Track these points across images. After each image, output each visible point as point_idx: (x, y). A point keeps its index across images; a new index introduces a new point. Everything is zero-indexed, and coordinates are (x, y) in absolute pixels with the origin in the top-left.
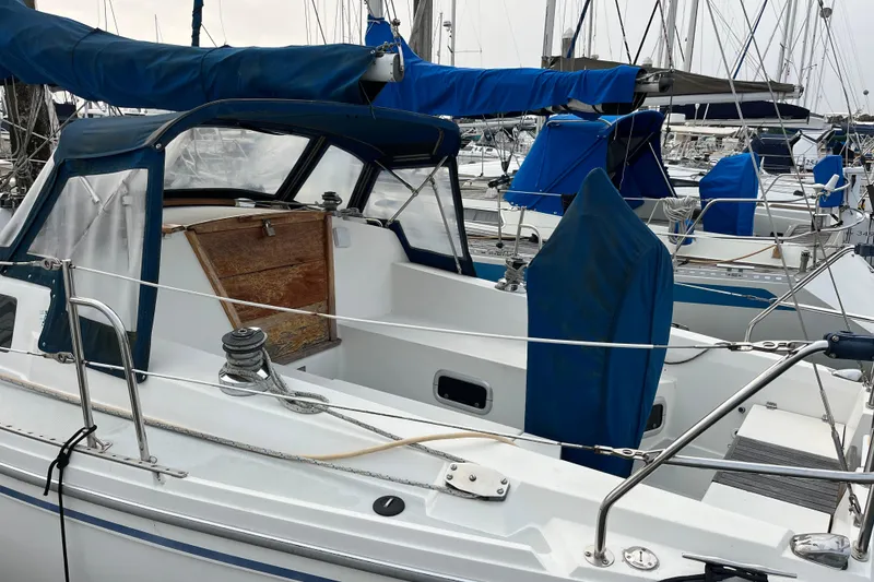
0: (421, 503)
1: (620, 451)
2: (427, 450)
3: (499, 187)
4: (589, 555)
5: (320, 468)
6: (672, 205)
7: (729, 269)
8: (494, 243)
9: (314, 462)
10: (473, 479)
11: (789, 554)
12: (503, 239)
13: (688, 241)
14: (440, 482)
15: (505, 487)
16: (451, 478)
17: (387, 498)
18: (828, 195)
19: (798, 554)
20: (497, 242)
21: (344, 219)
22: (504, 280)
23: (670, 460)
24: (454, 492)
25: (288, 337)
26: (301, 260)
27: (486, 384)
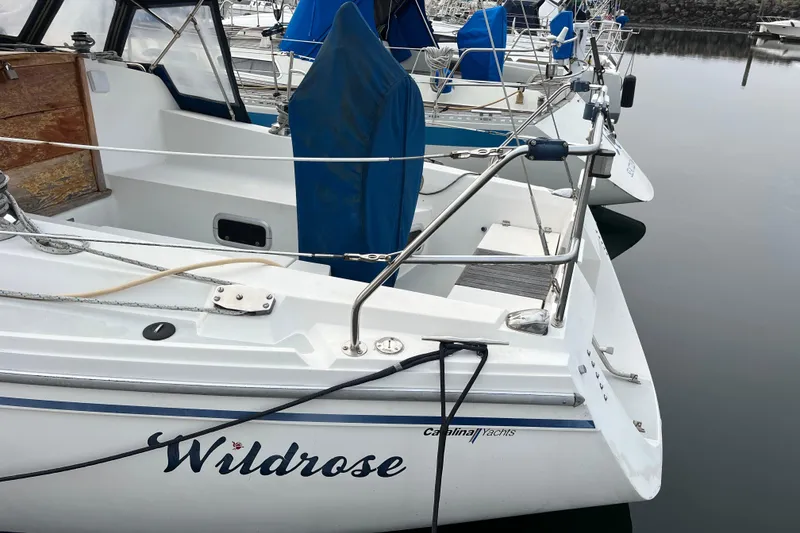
0: (192, 326)
1: (366, 256)
2: (194, 278)
3: (274, 37)
4: (346, 349)
5: (85, 305)
6: (433, 54)
7: (482, 114)
8: (271, 94)
9: (77, 300)
10: (240, 298)
11: (504, 328)
12: (279, 89)
13: (447, 89)
14: (209, 305)
15: (270, 302)
16: (218, 299)
17: (156, 325)
18: (559, 46)
19: (511, 327)
20: (274, 92)
21: (100, 61)
22: (277, 125)
23: (408, 259)
24: (221, 311)
25: (48, 188)
26: (53, 106)
27: (264, 223)
